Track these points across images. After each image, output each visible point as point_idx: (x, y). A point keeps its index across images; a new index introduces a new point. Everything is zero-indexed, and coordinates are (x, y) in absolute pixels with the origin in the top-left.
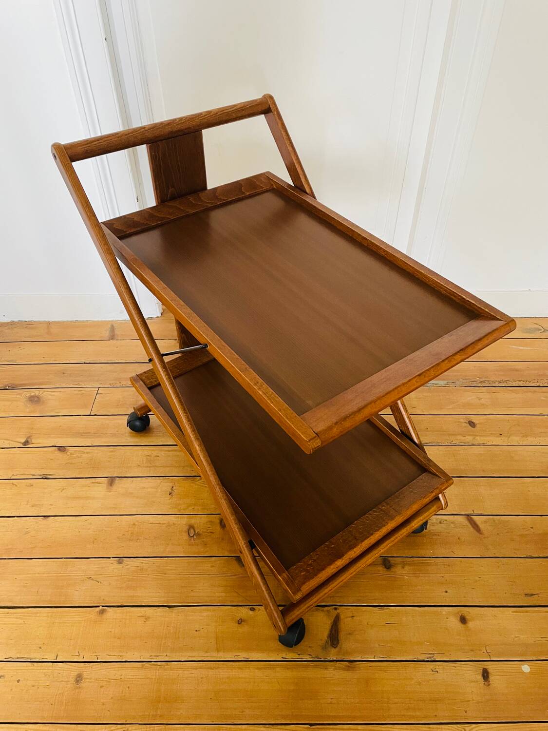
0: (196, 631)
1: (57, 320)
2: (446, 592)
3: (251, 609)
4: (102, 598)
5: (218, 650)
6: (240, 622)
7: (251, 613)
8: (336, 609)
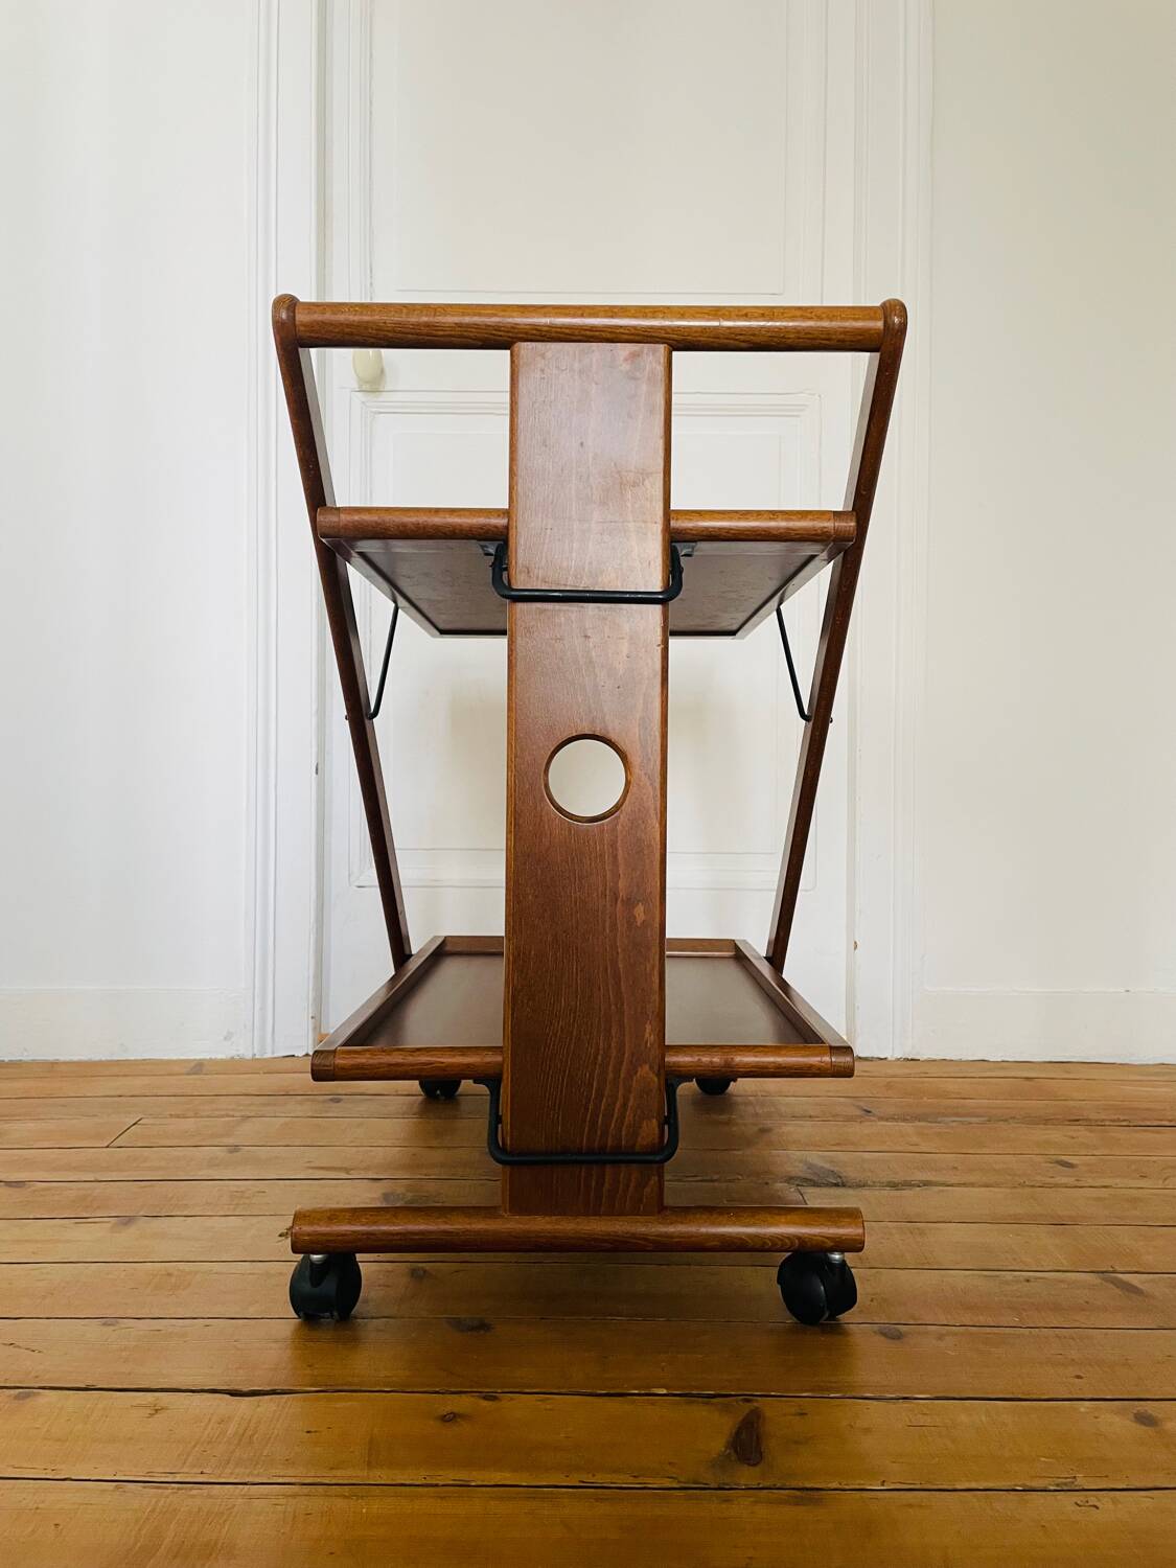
0: (308, 1432)
1: (75, 1058)
2: (1079, 1377)
3: (485, 1398)
4: (33, 1374)
5: (370, 1465)
6: (450, 1418)
7: (485, 1403)
8: (748, 1401)
